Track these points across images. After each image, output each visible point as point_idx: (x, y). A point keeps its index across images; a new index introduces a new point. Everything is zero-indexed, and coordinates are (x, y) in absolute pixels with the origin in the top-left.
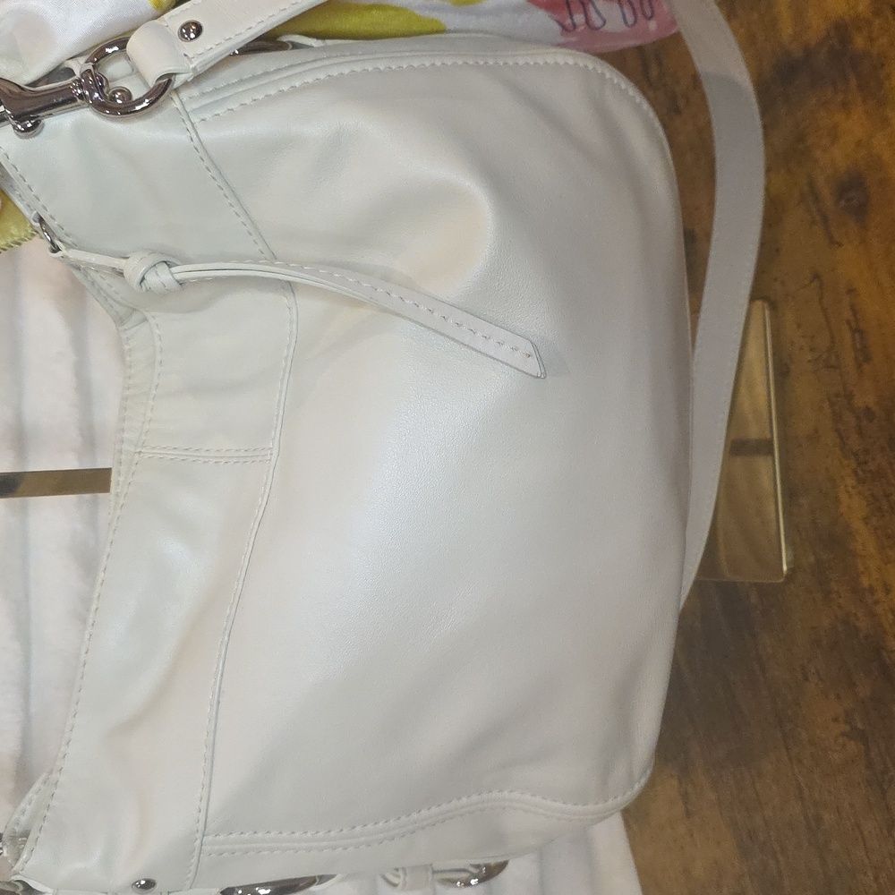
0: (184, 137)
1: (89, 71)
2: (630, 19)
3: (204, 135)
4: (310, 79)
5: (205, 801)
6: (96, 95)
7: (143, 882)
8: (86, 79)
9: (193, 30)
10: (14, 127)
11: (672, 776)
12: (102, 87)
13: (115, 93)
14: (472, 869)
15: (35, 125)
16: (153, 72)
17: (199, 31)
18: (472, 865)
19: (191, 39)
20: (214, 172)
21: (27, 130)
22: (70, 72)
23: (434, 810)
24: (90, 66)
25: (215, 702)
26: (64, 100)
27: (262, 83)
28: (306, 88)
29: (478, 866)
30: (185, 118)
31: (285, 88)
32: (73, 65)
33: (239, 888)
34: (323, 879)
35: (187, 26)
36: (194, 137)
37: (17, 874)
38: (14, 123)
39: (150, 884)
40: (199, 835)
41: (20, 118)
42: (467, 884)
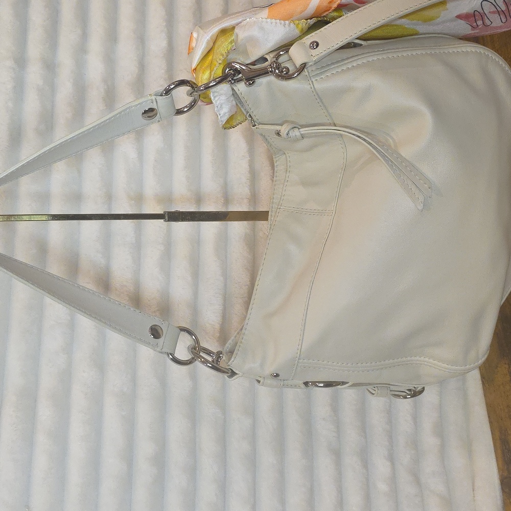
0: (309, 87)
1: (275, 61)
2: (504, 20)
3: (317, 86)
4: (359, 62)
5: (300, 346)
6: (277, 71)
7: (275, 374)
8: (273, 65)
9: (316, 45)
10: (245, 83)
11: (505, 364)
12: (279, 68)
13: (283, 69)
14: (407, 392)
15: (253, 83)
16: (299, 62)
17: (317, 45)
18: (408, 390)
19: (314, 49)
20: (319, 100)
21: (250, 84)
22: (266, 60)
23: (391, 361)
24: (275, 59)
25: (306, 309)
26: (264, 73)
27: (340, 64)
28: (358, 66)
29: (410, 390)
30: (309, 79)
31: (350, 67)
32: (267, 57)
33: (310, 382)
34: (343, 383)
35: (313, 43)
36: (312, 86)
37: (228, 366)
38: (245, 81)
39: (277, 375)
40: (297, 359)
41: (248, 80)
42: (405, 397)
